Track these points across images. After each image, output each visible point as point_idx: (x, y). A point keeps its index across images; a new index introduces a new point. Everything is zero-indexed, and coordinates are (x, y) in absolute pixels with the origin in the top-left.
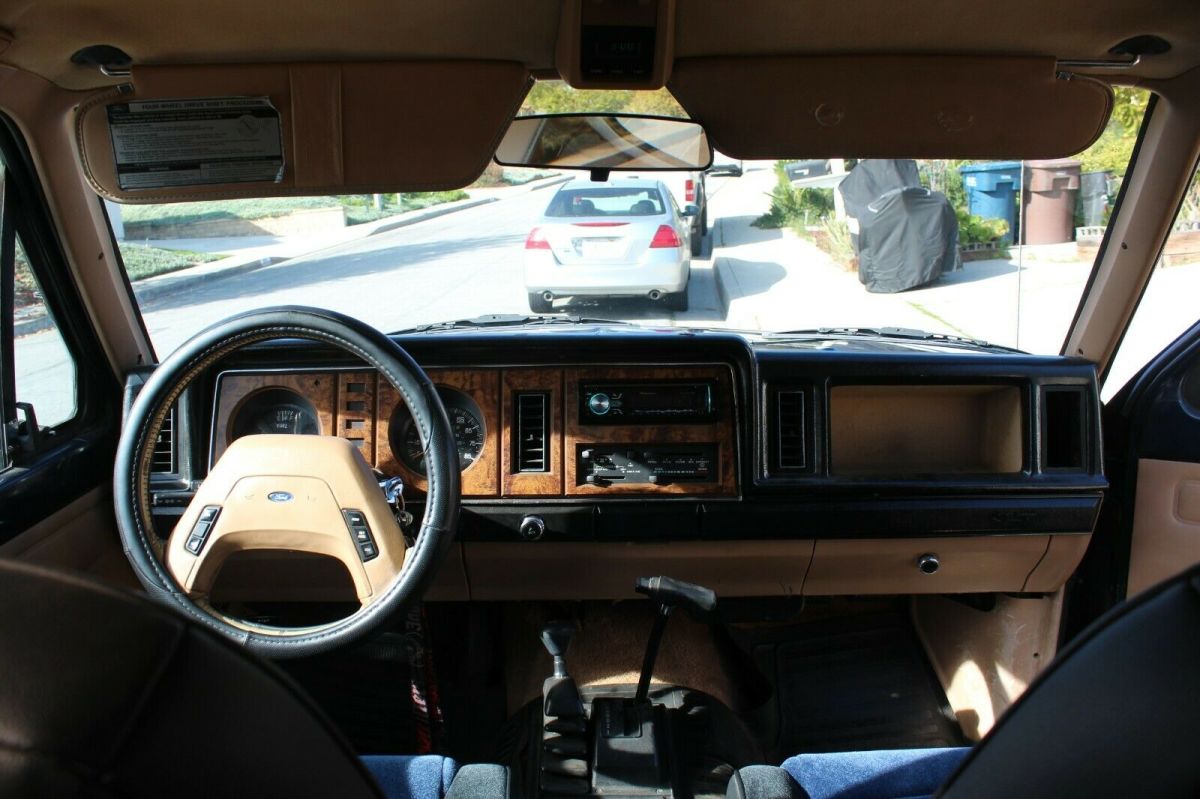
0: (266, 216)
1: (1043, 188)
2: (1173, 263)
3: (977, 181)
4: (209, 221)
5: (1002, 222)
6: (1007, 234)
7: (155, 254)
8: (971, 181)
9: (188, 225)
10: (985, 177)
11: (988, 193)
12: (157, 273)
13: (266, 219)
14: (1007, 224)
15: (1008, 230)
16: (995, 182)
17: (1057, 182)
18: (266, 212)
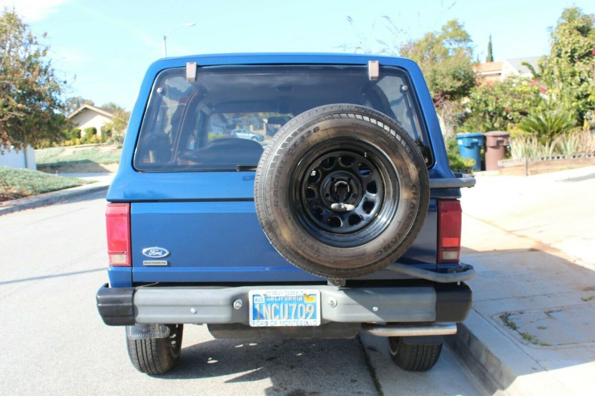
0: (114, 162)
1: (492, 145)
2: (532, 174)
3: (463, 142)
4: (82, 165)
5: (472, 160)
6: (474, 165)
7: (61, 179)
8: (460, 142)
9: (71, 166)
10: (466, 140)
11: (468, 147)
12: (64, 188)
13: (113, 164)
14: (475, 161)
15: (475, 163)
16: (470, 142)
17: (498, 142)
18: (114, 161)
